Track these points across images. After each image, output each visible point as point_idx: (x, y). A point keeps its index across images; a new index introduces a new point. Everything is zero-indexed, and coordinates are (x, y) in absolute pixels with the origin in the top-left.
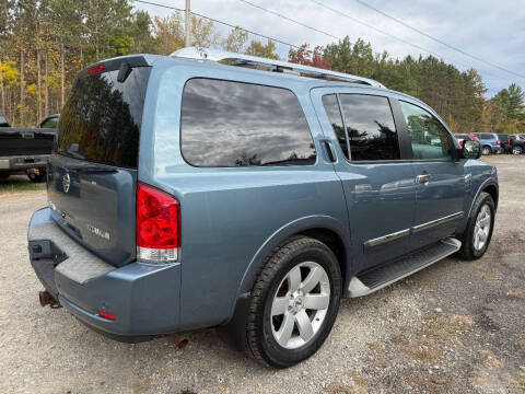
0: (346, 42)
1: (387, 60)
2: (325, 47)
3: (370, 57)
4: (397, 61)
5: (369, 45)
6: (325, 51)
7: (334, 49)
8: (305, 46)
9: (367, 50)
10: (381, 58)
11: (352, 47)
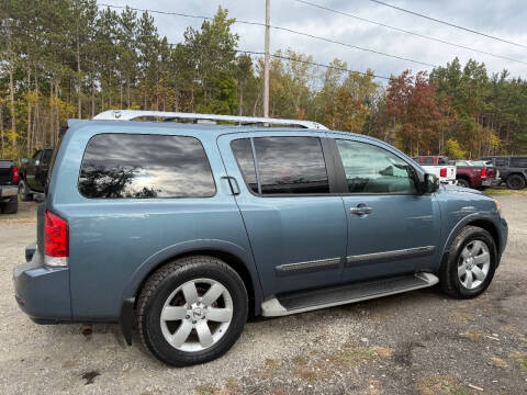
0: (455, 64)
1: (506, 79)
2: (430, 72)
3: (485, 78)
4: (519, 80)
5: (483, 65)
6: (431, 75)
7: (441, 72)
8: (407, 73)
9: (481, 71)
10: (499, 77)
11: (462, 69)
